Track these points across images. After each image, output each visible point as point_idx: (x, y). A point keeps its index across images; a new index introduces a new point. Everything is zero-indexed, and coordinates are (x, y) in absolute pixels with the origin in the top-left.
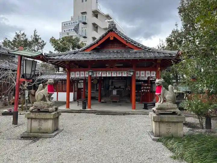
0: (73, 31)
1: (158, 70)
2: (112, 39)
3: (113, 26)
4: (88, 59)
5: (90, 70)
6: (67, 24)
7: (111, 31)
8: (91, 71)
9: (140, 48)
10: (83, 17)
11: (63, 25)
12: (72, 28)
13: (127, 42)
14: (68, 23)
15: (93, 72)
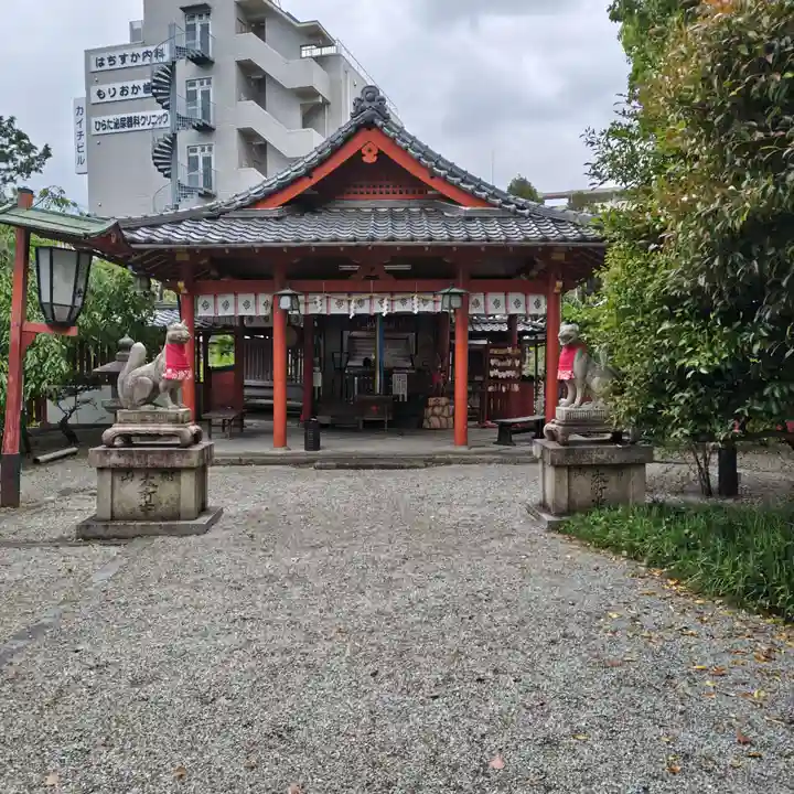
0: (141, 94)
1: (556, 291)
2: (370, 158)
3: (373, 105)
4: (280, 241)
5: (283, 288)
6: (111, 59)
7: (369, 125)
8: (288, 291)
9: (484, 202)
10: (190, 29)
11: (93, 62)
12: (136, 83)
13: (433, 176)
14: (117, 54)
15: (296, 296)
